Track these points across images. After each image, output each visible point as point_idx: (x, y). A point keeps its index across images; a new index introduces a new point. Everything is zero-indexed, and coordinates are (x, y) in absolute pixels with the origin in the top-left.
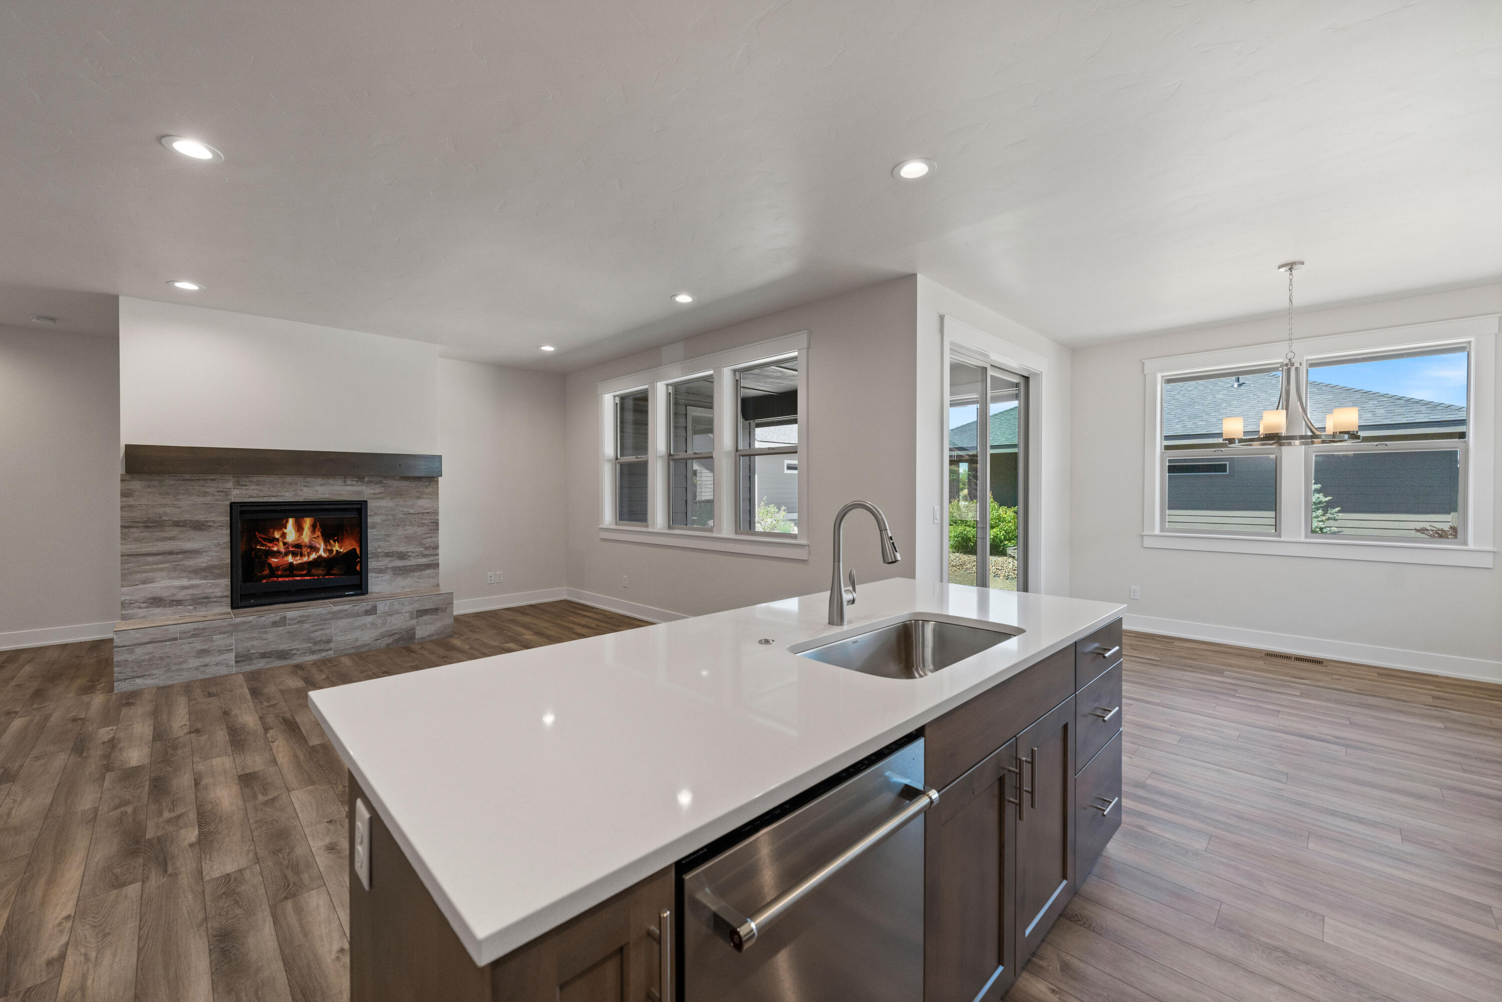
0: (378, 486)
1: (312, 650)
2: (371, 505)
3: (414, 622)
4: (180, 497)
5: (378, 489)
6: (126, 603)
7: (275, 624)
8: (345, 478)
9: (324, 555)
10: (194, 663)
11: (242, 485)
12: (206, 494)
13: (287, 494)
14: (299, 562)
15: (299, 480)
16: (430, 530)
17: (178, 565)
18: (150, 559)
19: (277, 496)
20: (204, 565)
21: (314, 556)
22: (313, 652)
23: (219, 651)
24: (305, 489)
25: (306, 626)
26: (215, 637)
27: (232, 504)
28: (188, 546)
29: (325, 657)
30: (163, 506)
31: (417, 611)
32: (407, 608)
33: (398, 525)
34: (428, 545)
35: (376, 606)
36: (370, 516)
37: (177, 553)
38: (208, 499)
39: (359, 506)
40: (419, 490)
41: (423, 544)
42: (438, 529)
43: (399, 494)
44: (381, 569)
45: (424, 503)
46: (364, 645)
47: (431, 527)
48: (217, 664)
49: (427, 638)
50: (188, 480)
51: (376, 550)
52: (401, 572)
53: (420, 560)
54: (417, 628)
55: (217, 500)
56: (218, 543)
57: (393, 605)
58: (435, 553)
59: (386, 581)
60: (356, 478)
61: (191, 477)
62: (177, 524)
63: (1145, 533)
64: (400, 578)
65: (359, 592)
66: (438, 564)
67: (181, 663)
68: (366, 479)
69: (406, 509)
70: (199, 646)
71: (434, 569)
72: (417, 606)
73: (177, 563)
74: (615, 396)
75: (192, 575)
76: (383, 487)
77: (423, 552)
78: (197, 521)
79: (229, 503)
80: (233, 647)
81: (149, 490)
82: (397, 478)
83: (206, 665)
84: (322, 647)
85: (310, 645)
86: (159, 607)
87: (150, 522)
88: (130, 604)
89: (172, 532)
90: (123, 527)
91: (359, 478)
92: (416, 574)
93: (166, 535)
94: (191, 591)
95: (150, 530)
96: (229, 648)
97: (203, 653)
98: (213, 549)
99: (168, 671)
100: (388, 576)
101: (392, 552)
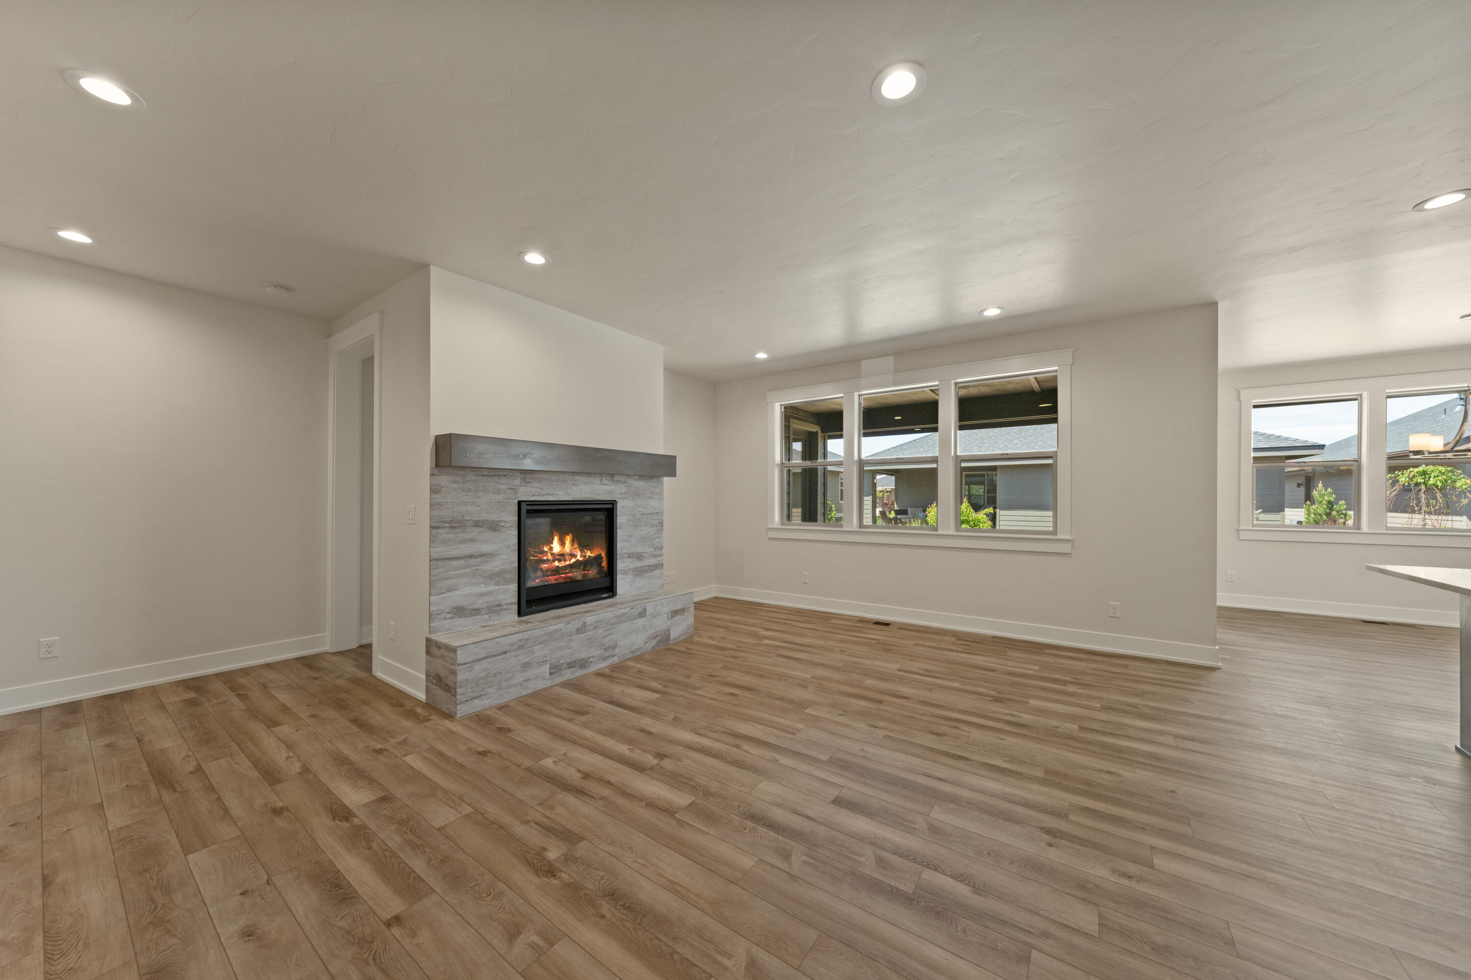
0: (624, 485)
1: (604, 657)
2: (619, 505)
3: (669, 623)
4: (480, 494)
5: (624, 489)
6: (435, 614)
7: (579, 631)
8: (601, 477)
9: (581, 559)
10: (519, 678)
11: (527, 483)
12: (498, 491)
13: (560, 493)
14: (563, 565)
15: (569, 477)
16: (658, 530)
17: (477, 569)
18: (454, 563)
19: (553, 495)
20: (497, 569)
21: (573, 560)
22: (604, 659)
23: (538, 663)
25: (600, 631)
26: (536, 648)
27: (520, 503)
28: (486, 548)
29: (612, 663)
30: (465, 504)
31: (672, 612)
32: (665, 609)
33: (637, 526)
34: (656, 545)
36: (619, 516)
37: (476, 557)
38: (500, 497)
39: (610, 506)
40: (650, 490)
41: (652, 545)
42: (663, 530)
43: (637, 494)
44: (625, 570)
45: (654, 504)
46: (638, 649)
47: (658, 528)
48: (537, 677)
49: (678, 639)
50: (486, 475)
51: (622, 551)
52: (638, 573)
53: (650, 561)
54: (672, 629)
55: (508, 498)
56: (508, 545)
57: (656, 606)
58: (661, 553)
59: (628, 582)
60: (609, 477)
61: (488, 473)
62: (477, 524)
63: (1241, 528)
64: (638, 580)
65: (611, 594)
66: (663, 564)
67: (509, 679)
68: (616, 478)
69: (642, 510)
70: (524, 659)
71: (660, 569)
72: (672, 607)
74: (781, 405)
75: (488, 581)
76: (627, 486)
77: (654, 552)
78: (493, 521)
79: (517, 501)
80: (548, 658)
81: (454, 486)
82: (637, 477)
83: (528, 680)
84: (610, 653)
85: (602, 651)
86: (461, 617)
87: (455, 523)
88: (438, 614)
89: (473, 533)
90: (432, 527)
91: (611, 477)
92: (649, 574)
93: (468, 536)
94: (487, 599)
95: (455, 531)
96: (545, 659)
97: (526, 666)
98: (505, 552)
99: (500, 688)
100: (630, 578)
101: (633, 553)
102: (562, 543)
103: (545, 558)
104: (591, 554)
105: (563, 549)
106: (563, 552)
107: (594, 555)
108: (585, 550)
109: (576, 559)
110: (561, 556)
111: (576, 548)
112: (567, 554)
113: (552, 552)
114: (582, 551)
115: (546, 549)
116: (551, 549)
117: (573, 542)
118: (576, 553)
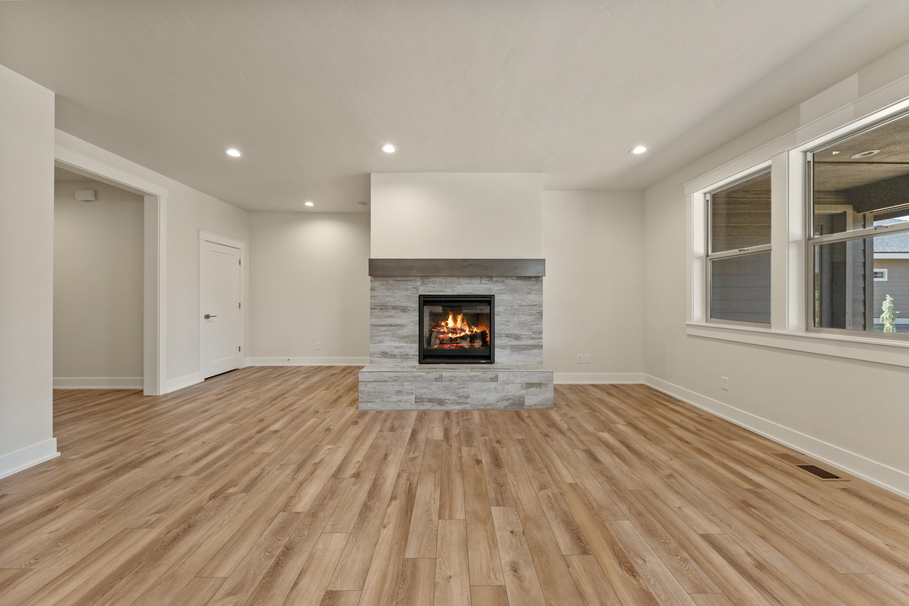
0: (501, 284)
2: (497, 298)
3: (523, 392)
4: (396, 291)
5: (501, 287)
7: (436, 380)
8: (481, 279)
9: (469, 333)
10: (395, 398)
11: (425, 284)
12: (407, 289)
13: (448, 290)
14: (455, 337)
15: (454, 280)
16: (537, 319)
18: (382, 328)
19: (442, 291)
20: (406, 334)
22: (458, 404)
23: (407, 393)
24: (458, 286)
25: (454, 384)
26: (405, 383)
27: (420, 296)
28: (399, 321)
29: (465, 408)
30: (388, 296)
31: (526, 383)
32: (519, 380)
33: (515, 314)
34: (535, 330)
35: (497, 375)
36: (497, 306)
37: (394, 326)
38: (408, 293)
39: (489, 299)
40: (529, 287)
41: (531, 330)
42: (542, 318)
43: (514, 290)
44: (503, 345)
45: (532, 298)
46: (490, 404)
47: (537, 317)
48: (406, 401)
49: (534, 406)
50: (399, 281)
51: (500, 332)
52: (516, 349)
53: (529, 342)
54: (526, 397)
55: (413, 294)
56: (413, 320)
57: (509, 376)
58: (540, 337)
59: (506, 355)
60: (487, 278)
61: (401, 279)
62: (394, 308)
64: (515, 354)
65: (489, 361)
66: (542, 346)
67: (389, 397)
68: (494, 279)
69: (520, 302)
70: (398, 388)
71: (539, 349)
72: (526, 380)
73: (394, 332)
74: (705, 194)
75: (400, 340)
76: (504, 285)
77: (532, 335)
78: (403, 307)
79: (418, 295)
80: (414, 392)
81: (382, 287)
82: (514, 278)
83: (400, 401)
84: (463, 400)
85: (456, 398)
86: (385, 358)
87: (382, 307)
88: (374, 354)
89: (393, 312)
90: (371, 308)
91: (489, 278)
92: (527, 352)
93: (389, 314)
94: (400, 350)
95: (382, 311)
96: (412, 392)
97: (399, 392)
98: (411, 325)
99: (382, 401)
100: (508, 352)
101: (511, 334)
102: (455, 321)
105: (455, 325)
106: (455, 327)
107: (479, 332)
109: (465, 333)
110: (454, 330)
111: (465, 325)
112: (458, 329)
113: (448, 327)
114: (470, 328)
115: (444, 324)
116: (447, 324)
117: (463, 321)
118: (466, 329)
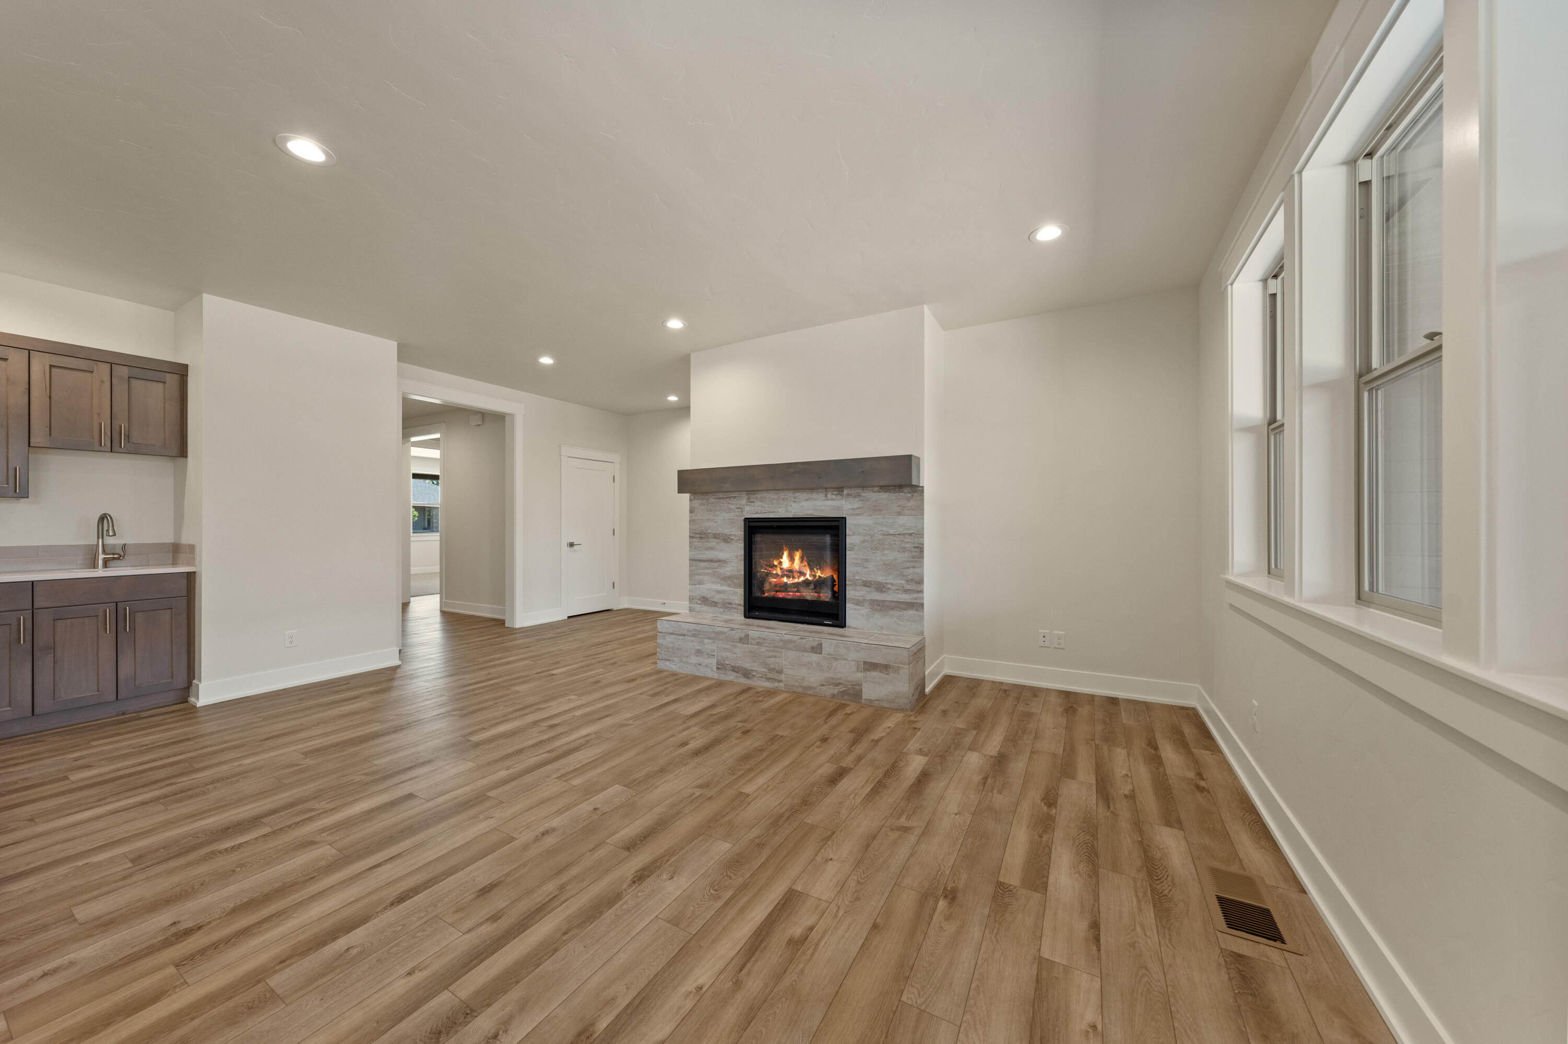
0: (857, 499)
2: (849, 523)
3: (860, 675)
4: (717, 513)
5: (856, 503)
8: (826, 491)
9: (810, 579)
10: (694, 659)
11: (751, 502)
12: (729, 510)
13: (780, 510)
14: (791, 582)
15: (789, 495)
16: (914, 557)
18: (702, 564)
19: (774, 512)
20: (729, 574)
21: (802, 579)
22: (768, 679)
23: (707, 654)
24: (794, 505)
25: (764, 649)
26: (706, 641)
27: (746, 520)
28: (721, 555)
29: (777, 687)
30: (708, 520)
31: (865, 662)
32: (852, 656)
33: (876, 549)
34: (910, 577)
35: (821, 644)
36: (849, 535)
37: (715, 562)
38: (731, 515)
39: (837, 524)
40: (900, 504)
41: (903, 576)
42: (923, 557)
43: (877, 509)
44: (858, 599)
45: (905, 521)
47: (914, 554)
48: (706, 666)
49: (876, 702)
50: (721, 498)
51: (854, 576)
52: (879, 608)
53: (900, 596)
54: (864, 685)
56: (737, 555)
57: (838, 647)
58: (919, 589)
59: (864, 616)
60: (835, 491)
61: (723, 495)
62: (716, 536)
64: (878, 615)
66: (922, 605)
67: (687, 657)
68: (845, 492)
69: (884, 529)
70: (696, 646)
71: (917, 610)
72: (864, 656)
73: (715, 570)
75: (722, 582)
76: (860, 500)
77: (905, 585)
78: (725, 535)
79: (744, 518)
81: (702, 507)
82: (876, 489)
83: (700, 665)
84: (775, 676)
85: (766, 670)
86: (705, 605)
87: (702, 534)
88: (692, 599)
89: (713, 543)
90: (691, 537)
91: (838, 490)
92: (897, 613)
93: (710, 545)
94: (721, 596)
95: (703, 540)
96: (713, 654)
97: (699, 652)
98: (734, 561)
99: (681, 661)
100: (866, 611)
101: (870, 582)
102: (792, 559)
103: (774, 572)
104: (822, 574)
105: (791, 565)
106: (791, 568)
107: (825, 577)
108: (815, 569)
109: (805, 578)
110: (790, 573)
111: (805, 565)
112: (796, 571)
113: (781, 567)
114: (811, 569)
115: (776, 563)
116: (780, 563)
117: (802, 560)
118: (805, 571)
